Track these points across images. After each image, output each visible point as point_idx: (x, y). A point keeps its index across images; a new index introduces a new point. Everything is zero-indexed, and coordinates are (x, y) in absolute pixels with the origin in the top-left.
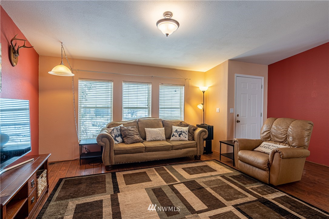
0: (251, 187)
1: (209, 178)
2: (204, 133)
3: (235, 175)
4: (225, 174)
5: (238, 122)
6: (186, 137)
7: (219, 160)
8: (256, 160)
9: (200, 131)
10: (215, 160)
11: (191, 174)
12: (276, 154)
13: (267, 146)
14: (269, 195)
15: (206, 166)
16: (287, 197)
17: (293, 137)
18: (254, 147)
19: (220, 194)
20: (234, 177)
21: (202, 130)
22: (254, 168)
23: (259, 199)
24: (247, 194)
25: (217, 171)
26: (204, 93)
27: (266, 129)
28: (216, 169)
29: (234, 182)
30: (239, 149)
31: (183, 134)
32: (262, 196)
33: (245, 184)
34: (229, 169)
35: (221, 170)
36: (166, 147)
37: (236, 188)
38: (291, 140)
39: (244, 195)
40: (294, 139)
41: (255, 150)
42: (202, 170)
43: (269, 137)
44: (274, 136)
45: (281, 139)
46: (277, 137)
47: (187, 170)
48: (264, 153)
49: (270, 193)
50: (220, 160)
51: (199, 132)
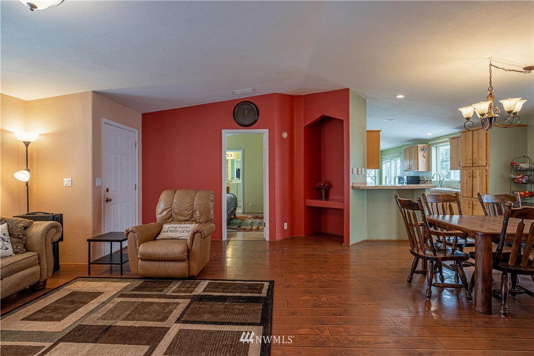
0: (172, 290)
1: (103, 309)
2: (54, 230)
3: (136, 286)
4: (122, 290)
5: (107, 201)
6: (7, 249)
7: (88, 276)
8: (171, 252)
9: (46, 228)
10: (78, 277)
11: (59, 320)
12: (197, 235)
13: (173, 229)
14: (196, 289)
15: (74, 294)
16: (213, 283)
17: (200, 211)
18: (155, 235)
19: (146, 320)
20: (137, 289)
21: (51, 224)
22: (167, 264)
23: (192, 299)
24: (176, 301)
25: (102, 293)
26: (27, 146)
27: (165, 206)
28: (99, 290)
29: (145, 295)
30: (137, 243)
32: (191, 294)
33: (161, 291)
34: (120, 282)
35: (110, 288)
37: (156, 300)
38: (199, 216)
39: (174, 303)
40: (201, 213)
41: (158, 238)
42: (73, 302)
43: (171, 216)
44: (178, 214)
45: (187, 217)
46: (181, 215)
47: (40, 316)
48: (172, 239)
49: (195, 288)
50: (89, 274)
51: (44, 231)
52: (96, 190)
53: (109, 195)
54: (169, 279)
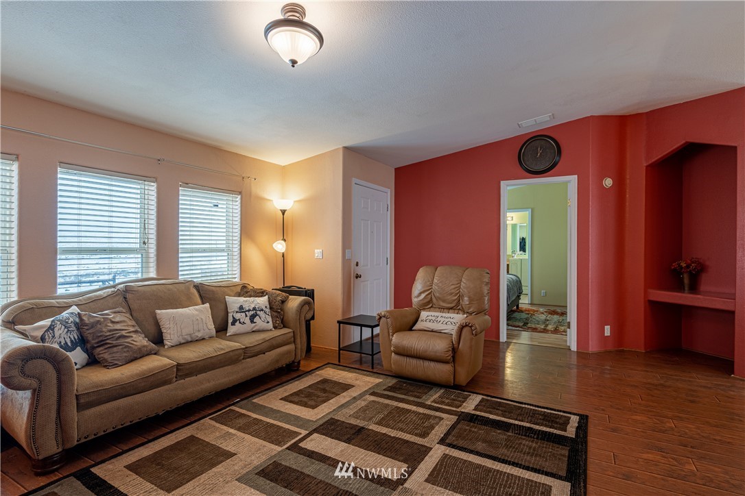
0: (432, 399)
1: (354, 405)
2: (307, 307)
3: (390, 385)
4: (373, 387)
5: (357, 277)
6: (268, 322)
7: (337, 363)
8: (431, 348)
9: (300, 304)
10: (329, 363)
11: (313, 407)
12: (466, 330)
13: (433, 318)
14: (464, 404)
15: (325, 381)
16: (488, 400)
17: (469, 297)
18: (411, 323)
19: (401, 430)
20: (391, 389)
21: (304, 300)
22: (427, 363)
23: (459, 416)
24: (438, 414)
25: (353, 386)
26: (283, 214)
27: (423, 287)
28: (349, 382)
29: (399, 398)
30: (391, 331)
31: (261, 313)
32: (458, 410)
33: (418, 397)
34: (371, 376)
35: (363, 382)
36: (231, 354)
37: (414, 408)
38: (468, 303)
39: (436, 417)
40: (471, 300)
41: (414, 328)
42: (324, 391)
43: (431, 301)
44: (439, 298)
45: (451, 303)
46: (444, 301)
47: (296, 399)
48: (432, 331)
49: (463, 402)
50: (339, 361)
51: (298, 307)
52: (346, 262)
53: (359, 271)
54: (428, 384)
